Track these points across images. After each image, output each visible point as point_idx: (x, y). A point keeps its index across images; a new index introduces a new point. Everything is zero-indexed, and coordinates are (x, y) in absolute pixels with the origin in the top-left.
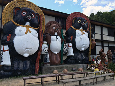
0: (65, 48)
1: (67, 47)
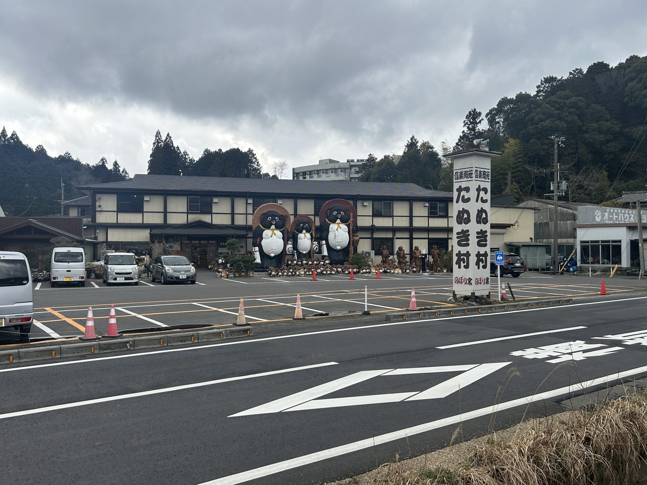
1: (317, 246)
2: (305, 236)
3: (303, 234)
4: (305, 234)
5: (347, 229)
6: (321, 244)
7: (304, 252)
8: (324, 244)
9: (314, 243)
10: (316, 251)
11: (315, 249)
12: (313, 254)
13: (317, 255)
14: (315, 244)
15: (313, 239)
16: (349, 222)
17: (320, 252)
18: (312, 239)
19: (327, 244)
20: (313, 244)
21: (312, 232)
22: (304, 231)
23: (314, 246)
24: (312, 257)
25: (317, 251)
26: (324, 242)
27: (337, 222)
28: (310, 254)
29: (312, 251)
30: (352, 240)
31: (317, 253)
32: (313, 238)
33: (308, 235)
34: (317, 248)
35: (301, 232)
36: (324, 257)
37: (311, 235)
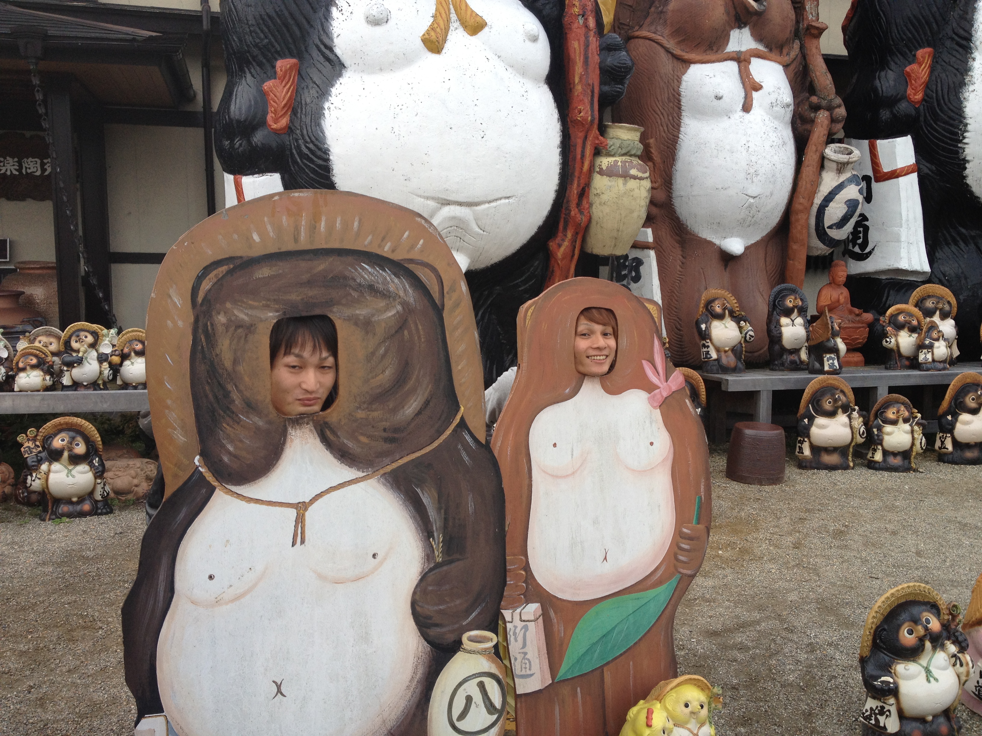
0: (840, 187)
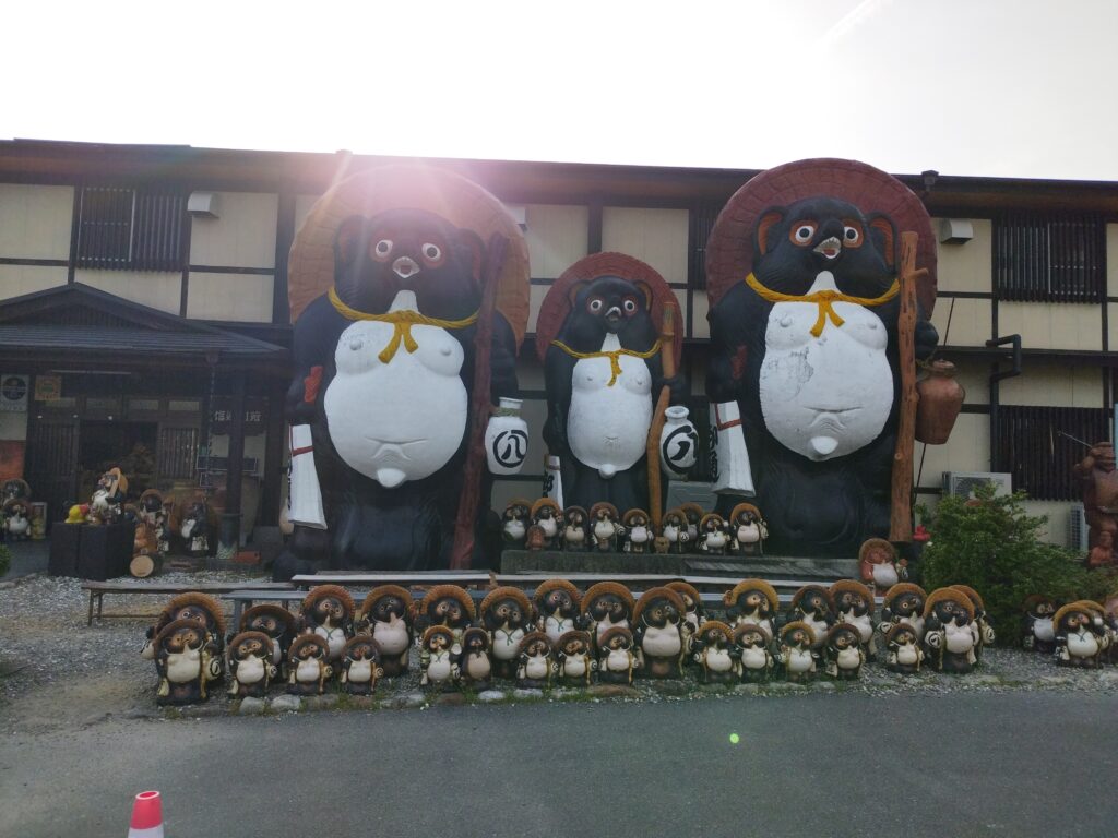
1: (685, 429)
2: (616, 371)
3: (606, 361)
4: (614, 357)
5: (880, 333)
6: (713, 423)
7: (608, 469)
8: (733, 424)
9: (669, 411)
10: (679, 463)
11: (674, 449)
12: (664, 479)
13: (690, 484)
14: (676, 419)
15: (666, 390)
16: (895, 288)
17: (707, 465)
18: (655, 391)
19: (753, 420)
20: (665, 419)
21: (660, 352)
22: (611, 343)
23: (668, 429)
24: (656, 501)
25: (688, 460)
26: (730, 410)
27: (814, 289)
28: (647, 478)
29: (653, 462)
30: (913, 397)
31: (692, 474)
32: (665, 382)
33: (635, 368)
34: (684, 446)
35: (593, 347)
36: (729, 499)
37: (654, 366)
